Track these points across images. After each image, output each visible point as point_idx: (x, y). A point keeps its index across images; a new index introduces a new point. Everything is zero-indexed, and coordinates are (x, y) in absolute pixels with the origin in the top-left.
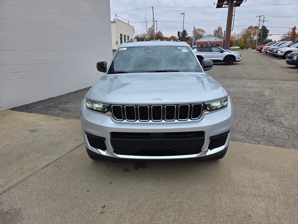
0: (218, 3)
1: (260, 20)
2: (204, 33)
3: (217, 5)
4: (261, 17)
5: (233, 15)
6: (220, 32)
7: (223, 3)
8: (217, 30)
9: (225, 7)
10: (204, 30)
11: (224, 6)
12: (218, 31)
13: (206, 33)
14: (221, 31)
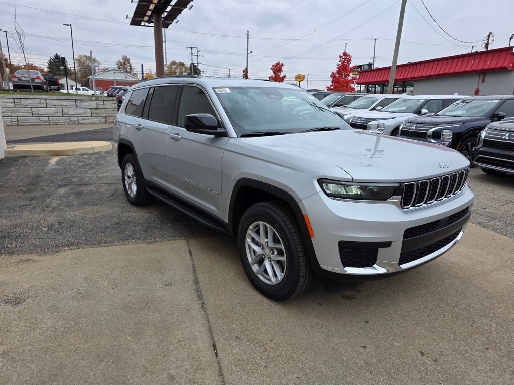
0: (134, 16)
1: (192, 53)
2: (99, 64)
3: (132, 19)
4: (193, 49)
5: (164, 40)
6: (128, 65)
7: (141, 19)
8: (122, 61)
9: (145, 26)
10: (97, 59)
11: (142, 23)
12: (124, 62)
13: (101, 64)
14: (129, 63)
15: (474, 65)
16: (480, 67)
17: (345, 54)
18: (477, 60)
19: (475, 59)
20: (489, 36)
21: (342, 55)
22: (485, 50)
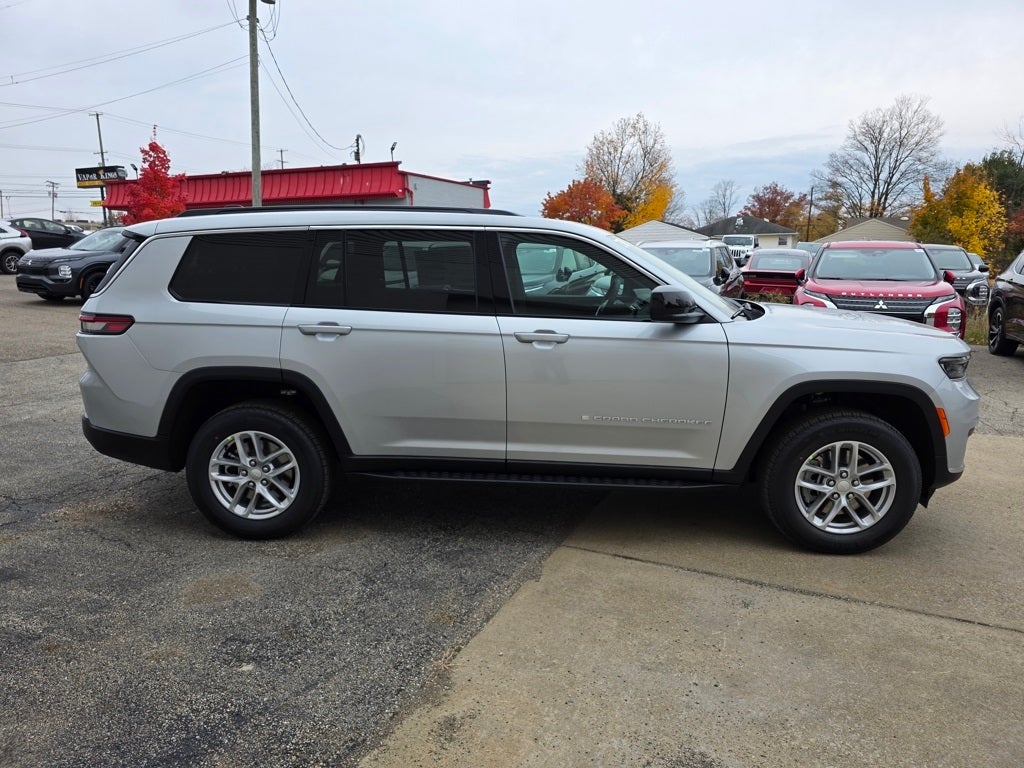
15: (342, 186)
16: (356, 191)
17: (154, 147)
18: (348, 179)
19: (344, 177)
20: (357, 140)
21: (147, 148)
22: (356, 163)
